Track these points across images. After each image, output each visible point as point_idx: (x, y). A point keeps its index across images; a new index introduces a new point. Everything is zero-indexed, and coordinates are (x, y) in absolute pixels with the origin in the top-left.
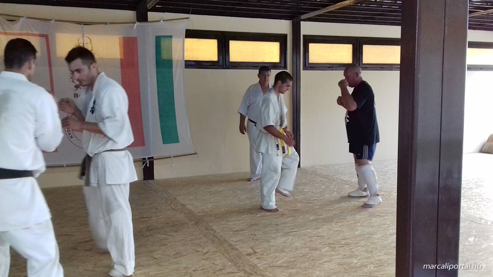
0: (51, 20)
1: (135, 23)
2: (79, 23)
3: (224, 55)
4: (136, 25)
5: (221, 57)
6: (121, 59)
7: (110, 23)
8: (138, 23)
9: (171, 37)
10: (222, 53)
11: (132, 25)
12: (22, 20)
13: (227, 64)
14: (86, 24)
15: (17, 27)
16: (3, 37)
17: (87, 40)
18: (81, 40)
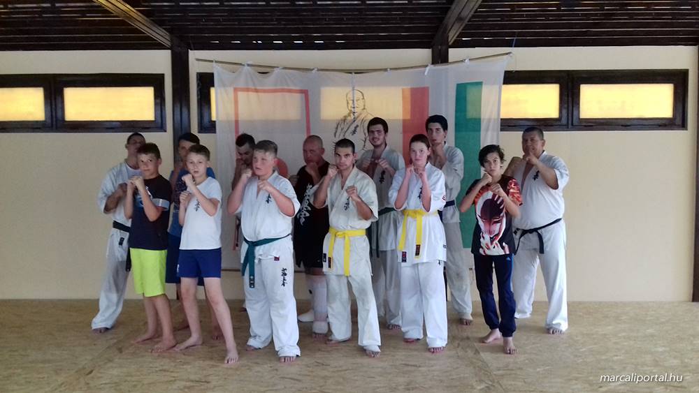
0: (313, 69)
1: (427, 66)
2: (349, 72)
3: (570, 108)
4: (428, 69)
5: (564, 112)
6: (404, 121)
7: (391, 69)
8: (431, 67)
9: (480, 83)
10: (566, 106)
11: (423, 69)
12: (276, 71)
13: (575, 122)
14: (358, 72)
15: (269, 82)
16: (253, 95)
17: (357, 95)
18: (350, 96)
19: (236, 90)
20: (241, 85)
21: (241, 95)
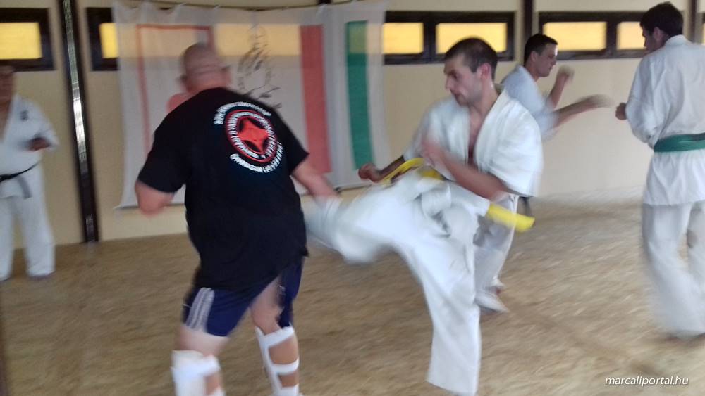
0: (214, 6)
2: (250, 9)
4: (321, 8)
6: (302, 57)
7: (289, 7)
11: (315, 8)
12: (179, 7)
14: (258, 9)
15: (172, 18)
16: (155, 32)
17: (259, 31)
19: (138, 26)
20: (143, 21)
21: (144, 31)
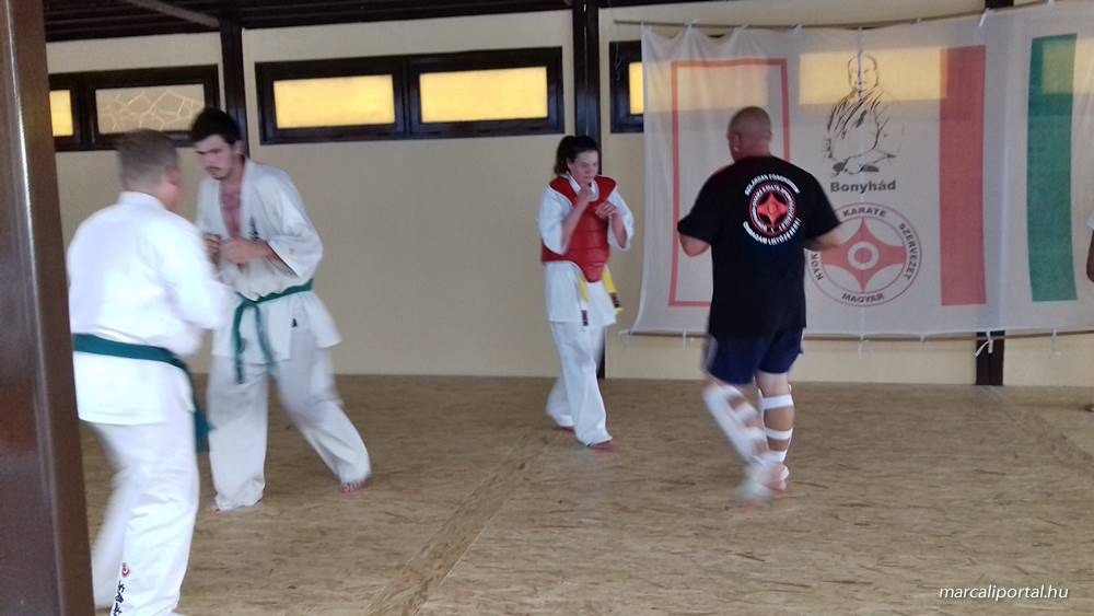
0: (795, 26)
1: (983, 12)
2: (853, 27)
4: (984, 16)
6: (943, 102)
8: (989, 13)
9: (1073, 37)
11: (976, 16)
12: (737, 32)
14: (867, 27)
15: (727, 49)
16: (700, 72)
17: (866, 63)
18: (854, 65)
19: (675, 65)
20: (683, 56)
21: (683, 73)
